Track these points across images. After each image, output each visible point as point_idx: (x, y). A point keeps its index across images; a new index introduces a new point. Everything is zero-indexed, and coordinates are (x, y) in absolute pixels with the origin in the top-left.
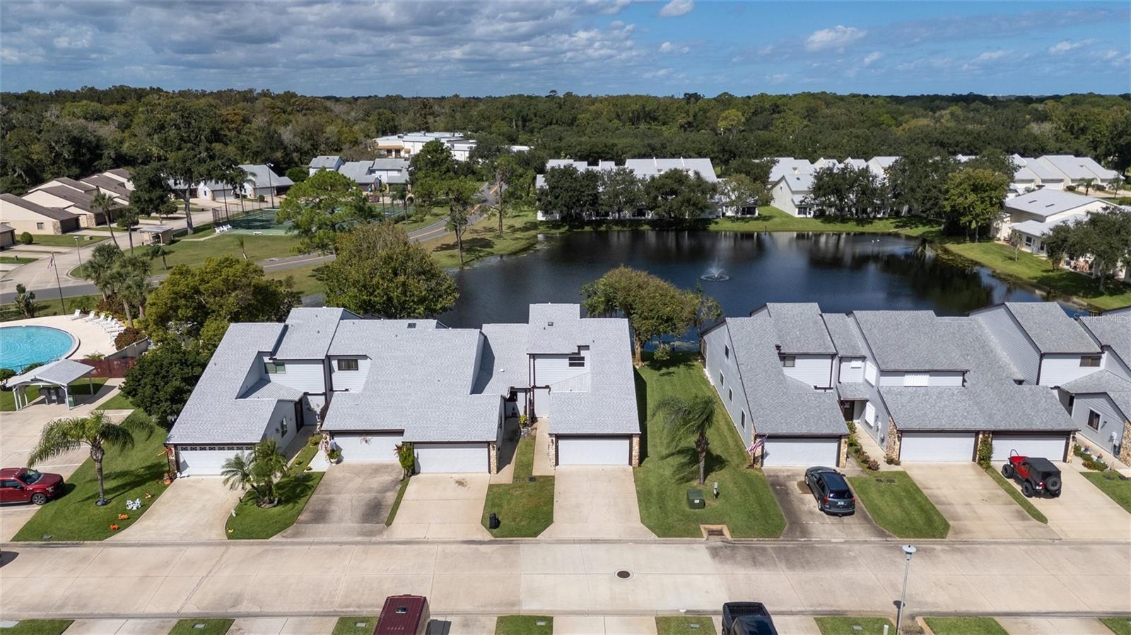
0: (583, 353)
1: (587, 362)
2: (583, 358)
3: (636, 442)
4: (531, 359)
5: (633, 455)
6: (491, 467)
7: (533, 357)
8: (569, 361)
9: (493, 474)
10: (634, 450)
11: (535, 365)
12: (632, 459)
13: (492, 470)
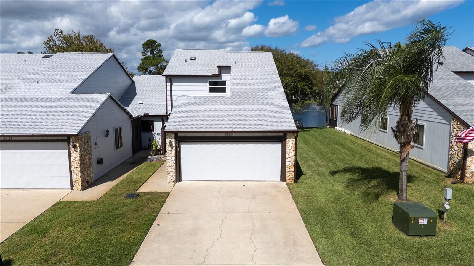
0: (225, 77)
1: (228, 87)
2: (224, 83)
3: (291, 145)
4: (167, 83)
5: (287, 165)
6: (73, 178)
7: (169, 81)
8: (209, 86)
9: (76, 190)
10: (287, 158)
11: (172, 90)
12: (286, 172)
13: (75, 184)
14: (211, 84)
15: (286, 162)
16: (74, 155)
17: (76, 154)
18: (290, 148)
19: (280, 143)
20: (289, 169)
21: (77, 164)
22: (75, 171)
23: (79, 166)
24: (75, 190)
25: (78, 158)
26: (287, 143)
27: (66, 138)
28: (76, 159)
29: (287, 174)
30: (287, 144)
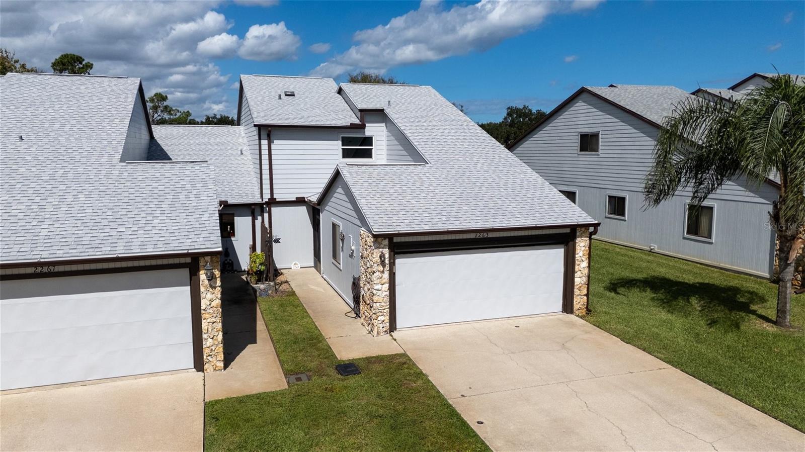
0: (371, 129)
1: (376, 148)
2: (369, 141)
3: (583, 248)
4: (262, 141)
5: (576, 284)
6: (204, 346)
7: (266, 136)
8: (342, 146)
9: (212, 370)
10: (577, 272)
11: (272, 153)
12: (575, 296)
13: (209, 358)
14: (345, 141)
15: (575, 279)
16: (209, 296)
17: (213, 294)
18: (581, 254)
19: (563, 246)
20: (579, 292)
21: (215, 315)
22: (210, 330)
23: (219, 319)
24: (208, 370)
25: (217, 302)
26: (577, 245)
27: (188, 260)
28: (213, 304)
29: (575, 300)
30: (577, 247)
